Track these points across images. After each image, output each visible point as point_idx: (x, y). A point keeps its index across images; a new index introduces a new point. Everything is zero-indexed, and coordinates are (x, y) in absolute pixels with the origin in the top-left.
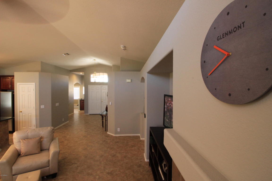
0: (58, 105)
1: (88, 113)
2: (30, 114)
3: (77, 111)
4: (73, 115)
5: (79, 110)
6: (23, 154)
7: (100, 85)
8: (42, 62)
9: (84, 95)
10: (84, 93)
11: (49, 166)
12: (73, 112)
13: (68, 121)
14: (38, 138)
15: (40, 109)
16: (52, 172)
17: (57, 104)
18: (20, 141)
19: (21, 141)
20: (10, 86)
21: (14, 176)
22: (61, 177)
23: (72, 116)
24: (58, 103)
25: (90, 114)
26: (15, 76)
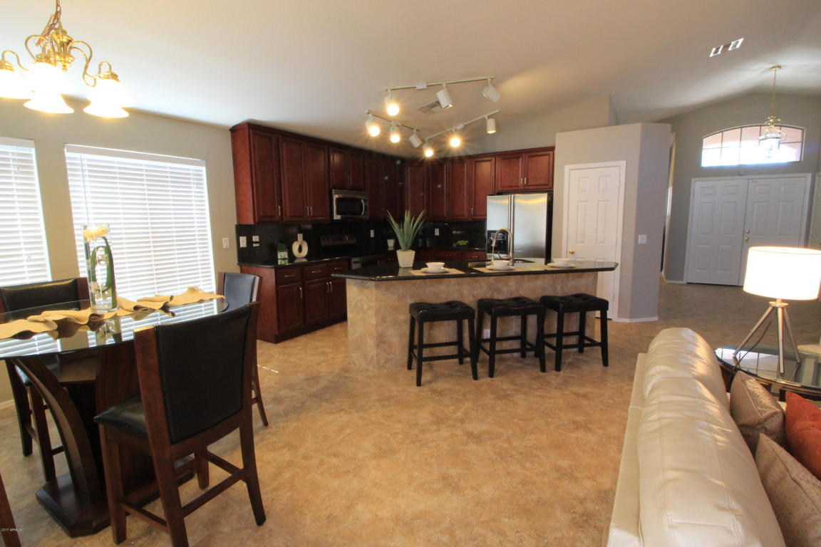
1: (682, 279)
7: (743, 177)
15: (636, 246)
20: (523, 181)
25: (689, 281)
26: (556, 148)
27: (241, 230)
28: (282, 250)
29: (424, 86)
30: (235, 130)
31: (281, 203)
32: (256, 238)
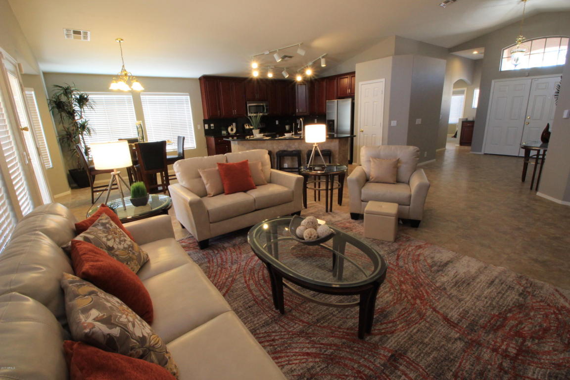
0: (420, 123)
1: (481, 151)
2: (374, 136)
3: (452, 147)
4: (444, 151)
5: (458, 145)
6: (372, 178)
7: (529, 77)
8: (397, 38)
9: (476, 110)
10: (475, 104)
11: (409, 205)
12: (444, 146)
13: (435, 160)
14: (394, 160)
15: (390, 127)
16: (413, 217)
17: (418, 121)
18: (370, 161)
19: (371, 159)
20: (349, 91)
21: (363, 203)
22: (426, 231)
23: (442, 155)
24: (420, 120)
25: (486, 153)
26: (356, 73)
27: (205, 122)
28: (224, 130)
29: (268, 53)
30: (200, 79)
31: (220, 109)
32: (212, 125)
